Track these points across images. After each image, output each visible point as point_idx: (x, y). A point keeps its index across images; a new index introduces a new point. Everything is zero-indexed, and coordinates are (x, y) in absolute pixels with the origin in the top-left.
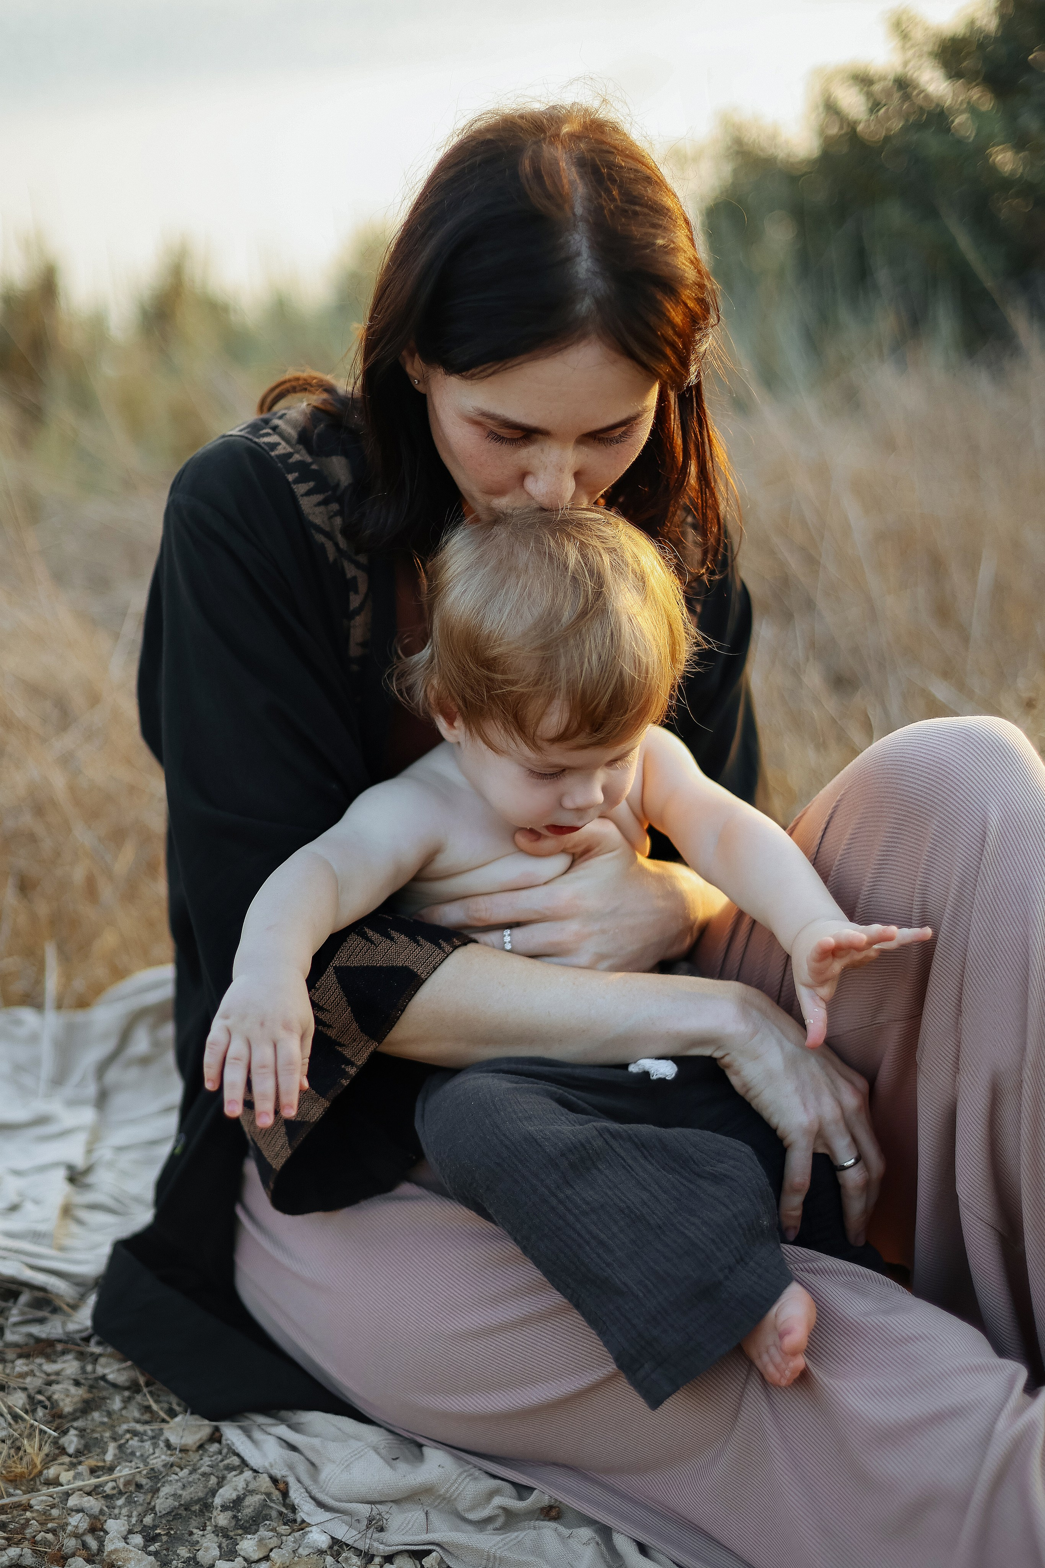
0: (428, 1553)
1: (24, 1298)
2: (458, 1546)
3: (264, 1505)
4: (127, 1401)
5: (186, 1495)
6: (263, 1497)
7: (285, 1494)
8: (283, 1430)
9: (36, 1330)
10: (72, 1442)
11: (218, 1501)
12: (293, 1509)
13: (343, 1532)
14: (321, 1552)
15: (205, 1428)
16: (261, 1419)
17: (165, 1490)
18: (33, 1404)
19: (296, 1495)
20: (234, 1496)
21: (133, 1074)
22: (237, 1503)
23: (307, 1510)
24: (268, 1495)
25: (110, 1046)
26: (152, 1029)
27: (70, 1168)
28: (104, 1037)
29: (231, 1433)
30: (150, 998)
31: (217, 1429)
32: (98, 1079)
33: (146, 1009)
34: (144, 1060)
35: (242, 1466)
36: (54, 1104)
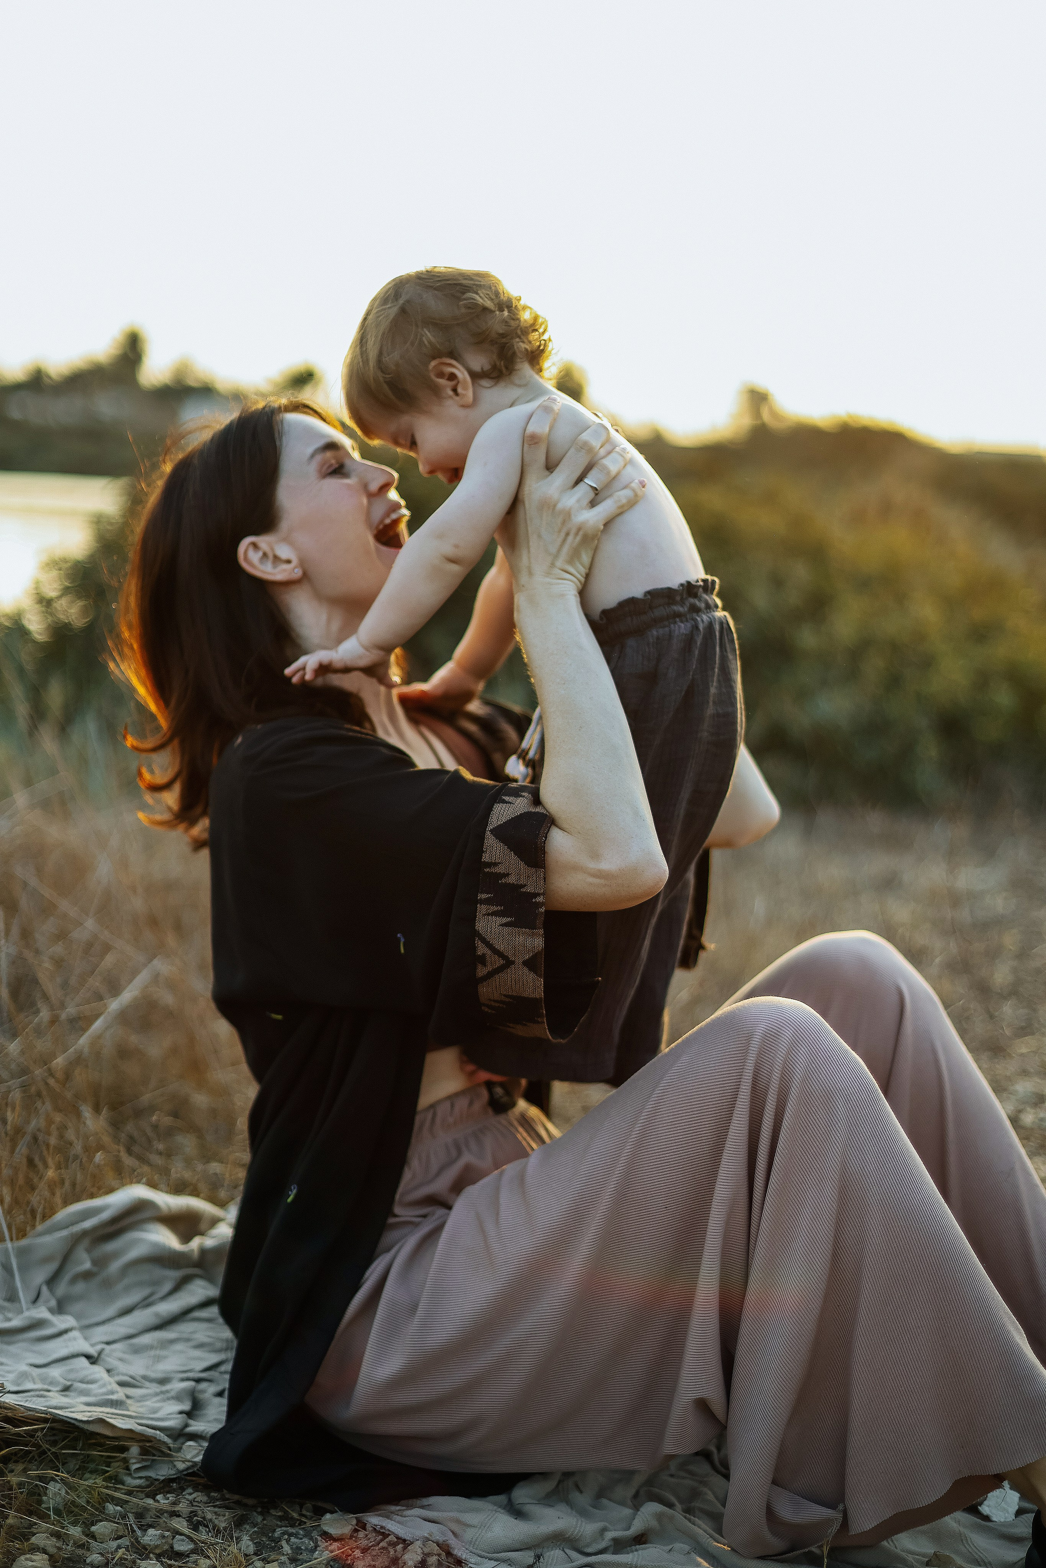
1: (135, 1450)
3: (439, 1563)
6: (437, 1557)
7: (449, 1554)
9: (155, 1473)
11: (411, 1563)
15: (348, 1520)
16: (393, 1508)
19: (460, 1553)
20: (419, 1558)
21: (80, 1287)
22: (423, 1564)
24: (439, 1555)
25: (53, 1267)
26: (89, 1251)
27: (88, 1357)
28: (46, 1260)
29: (374, 1520)
30: (88, 1224)
31: (359, 1521)
32: (51, 1289)
33: (85, 1233)
34: (87, 1276)
35: (406, 1543)
36: (41, 1312)
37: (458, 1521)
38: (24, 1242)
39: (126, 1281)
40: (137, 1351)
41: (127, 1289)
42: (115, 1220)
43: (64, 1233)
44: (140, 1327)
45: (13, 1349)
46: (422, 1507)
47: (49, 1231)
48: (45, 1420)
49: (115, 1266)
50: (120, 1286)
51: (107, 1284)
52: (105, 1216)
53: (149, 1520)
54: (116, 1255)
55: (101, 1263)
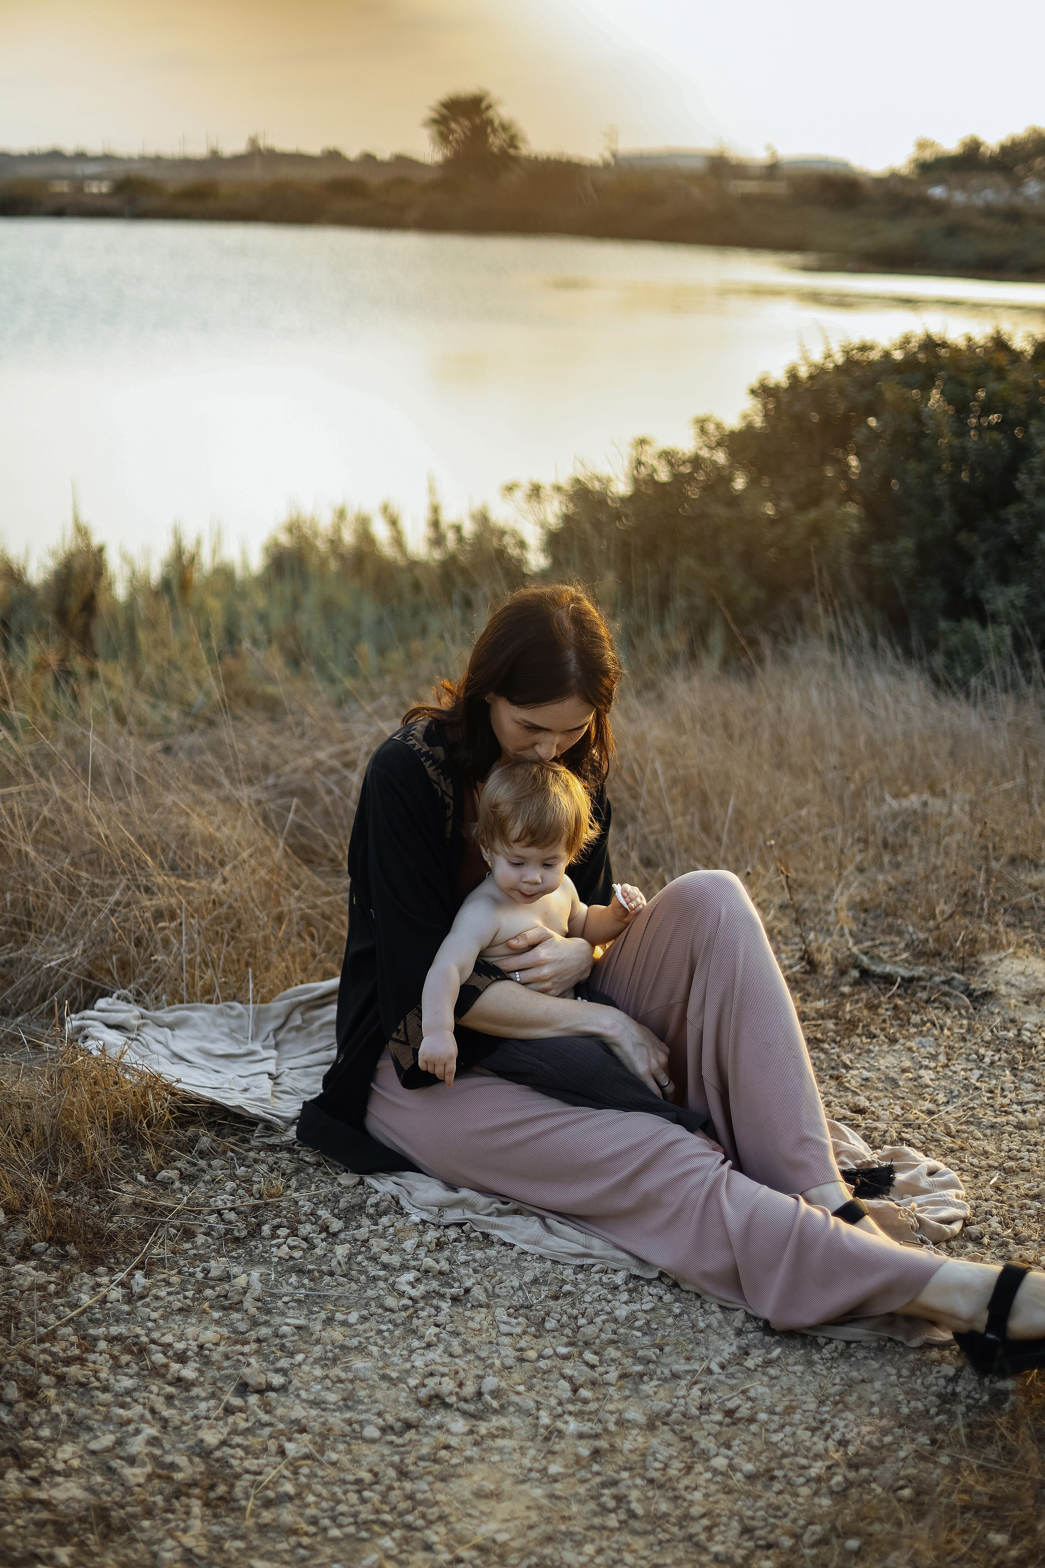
0: (465, 1224)
1: (260, 1126)
2: (479, 1221)
3: (389, 1207)
4: (315, 1170)
5: (353, 1201)
6: (388, 1203)
7: (398, 1203)
8: (394, 1178)
9: (266, 1140)
10: (294, 1183)
11: (368, 1203)
12: (402, 1209)
13: (425, 1216)
14: (416, 1224)
15: (355, 1179)
17: (342, 1200)
18: (272, 1170)
19: (403, 1202)
20: (376, 1201)
21: (293, 1034)
22: (377, 1205)
23: (408, 1208)
24: (390, 1202)
25: (281, 1021)
26: (302, 1014)
27: (270, 1074)
28: (277, 1017)
29: (369, 1180)
30: (303, 998)
31: (361, 1179)
32: (275, 1036)
33: (300, 1004)
34: (298, 1029)
35: (377, 1192)
36: (257, 1046)
37: (411, 1186)
38: (264, 1006)
39: (321, 1034)
40: (307, 1075)
41: (321, 1039)
42: (323, 997)
43: (288, 1001)
44: (315, 1062)
45: (234, 1066)
46: (400, 1177)
47: (280, 1000)
48: (207, 1102)
49: (317, 1024)
50: (317, 1037)
51: (310, 1035)
52: (317, 993)
53: (247, 1163)
54: (318, 1018)
55: (307, 1022)
